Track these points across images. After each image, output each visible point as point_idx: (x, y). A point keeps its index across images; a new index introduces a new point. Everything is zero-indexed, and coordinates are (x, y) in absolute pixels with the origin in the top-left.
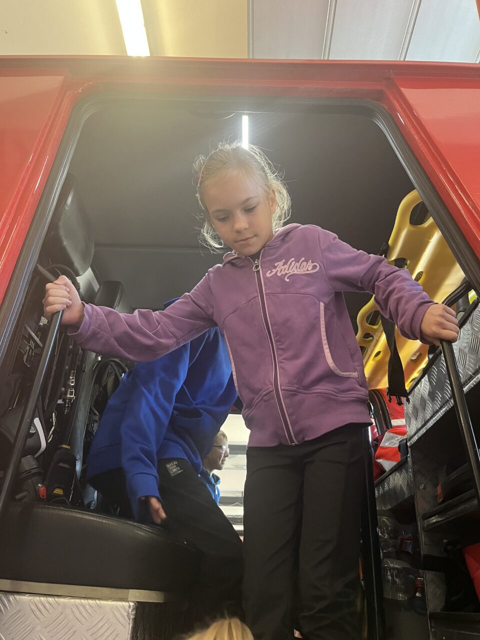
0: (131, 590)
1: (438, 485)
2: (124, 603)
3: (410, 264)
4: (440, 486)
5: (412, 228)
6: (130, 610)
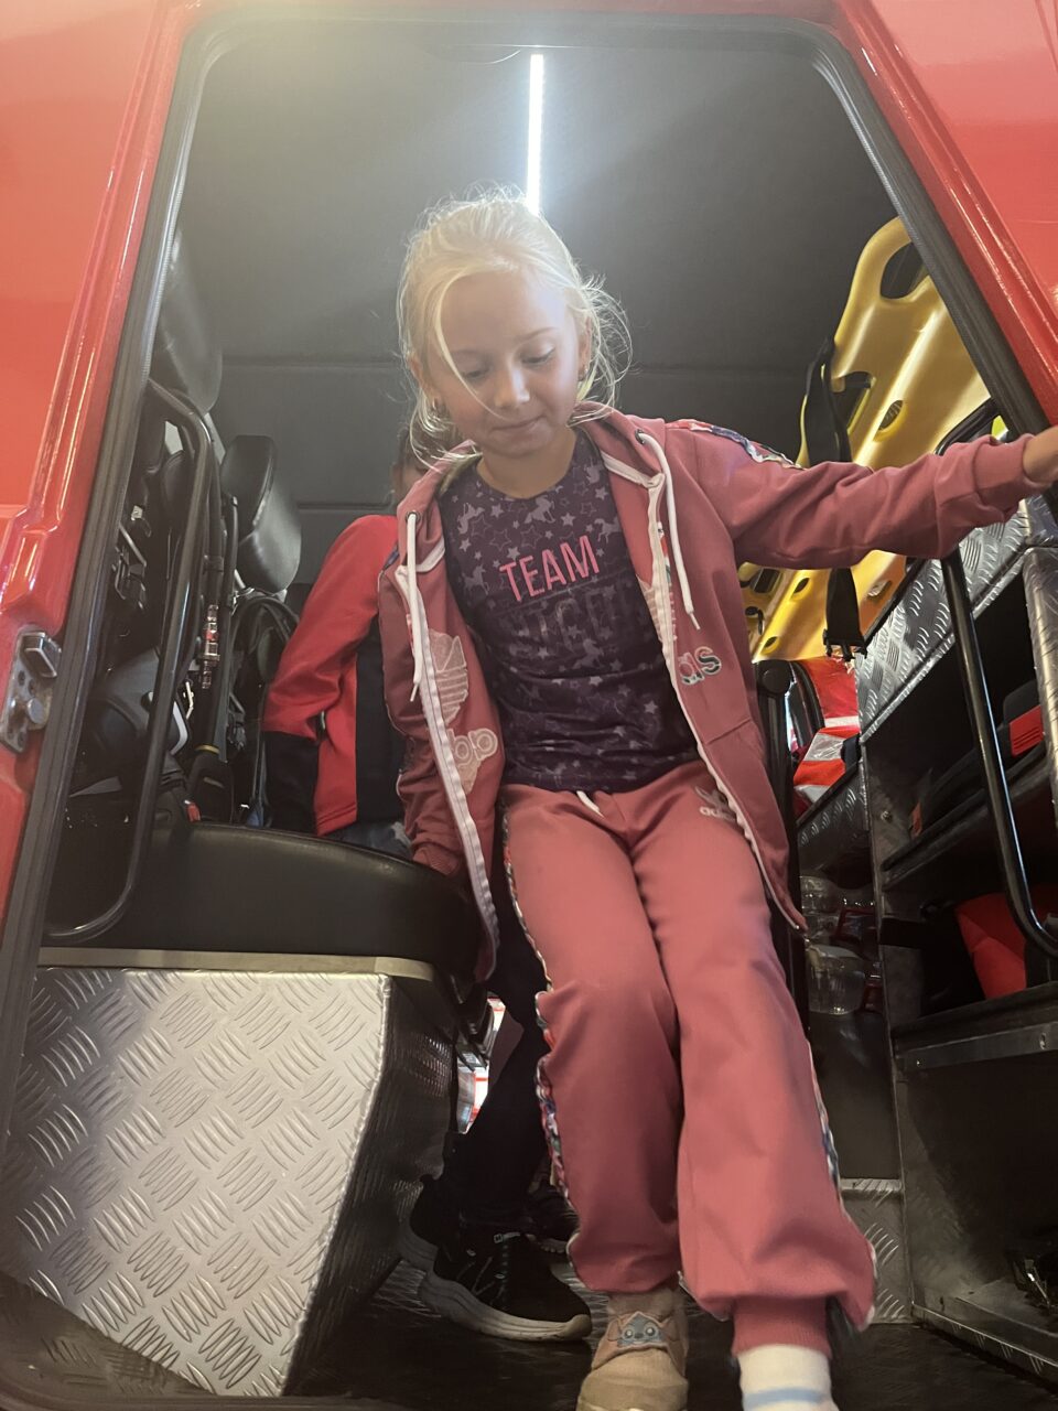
0: (378, 958)
1: (913, 808)
2: (370, 976)
3: (876, 384)
4: (918, 807)
5: (886, 305)
6: (382, 986)
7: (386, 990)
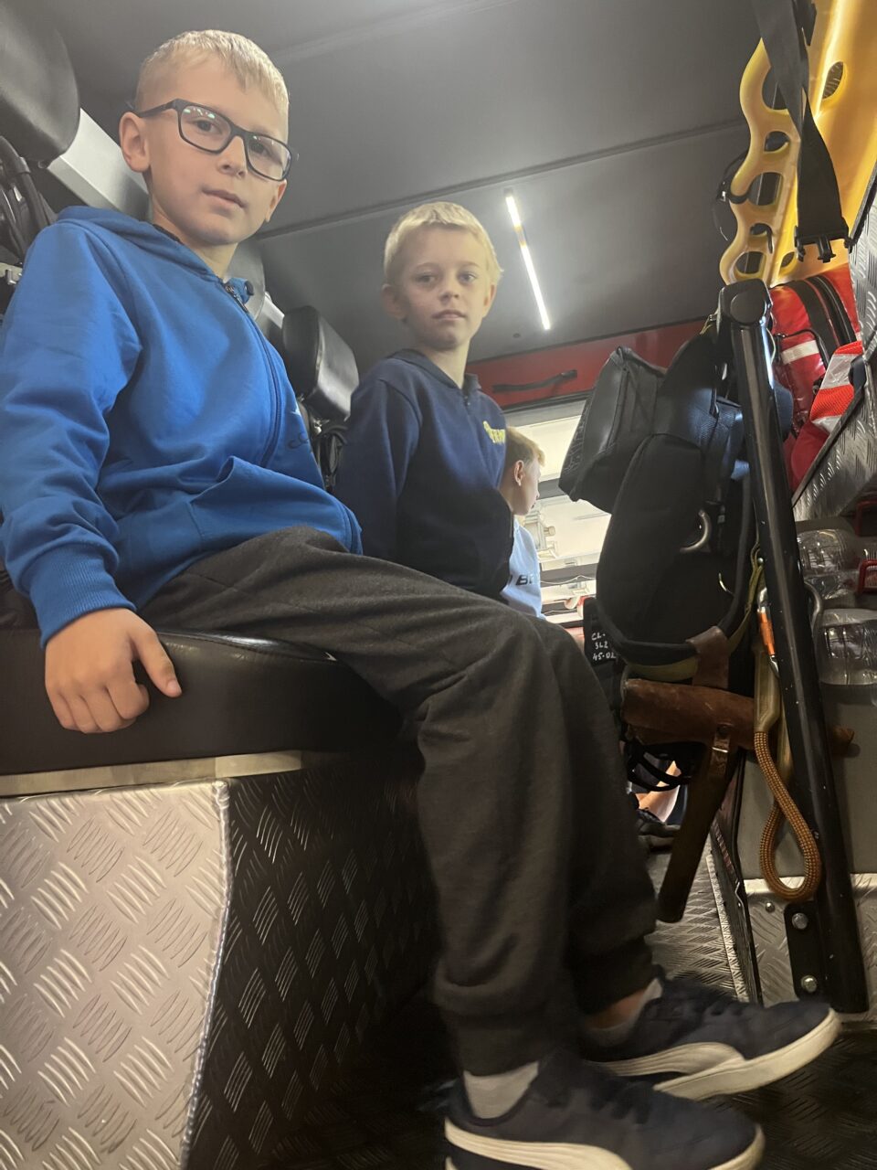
0: (217, 759)
2: (202, 785)
6: (217, 797)
7: (222, 800)
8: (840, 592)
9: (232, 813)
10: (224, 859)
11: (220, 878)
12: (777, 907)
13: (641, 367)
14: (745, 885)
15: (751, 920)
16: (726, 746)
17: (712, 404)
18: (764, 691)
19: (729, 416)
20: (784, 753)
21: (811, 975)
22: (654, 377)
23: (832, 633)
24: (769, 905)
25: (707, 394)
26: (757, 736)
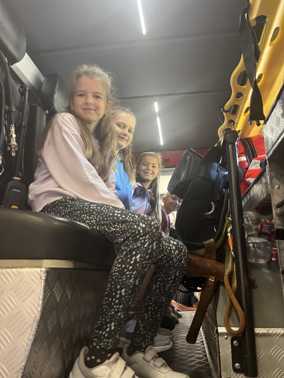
0: (44, 260)
2: (37, 269)
6: (42, 274)
7: (43, 275)
8: (253, 232)
9: (46, 281)
10: (41, 297)
11: (38, 305)
12: (228, 338)
13: (196, 155)
14: (218, 329)
15: (219, 342)
16: (214, 279)
17: (218, 168)
18: (228, 262)
19: (223, 172)
20: (234, 283)
21: (238, 363)
22: (200, 158)
23: (251, 245)
24: (226, 337)
25: (216, 165)
26: (225, 277)
